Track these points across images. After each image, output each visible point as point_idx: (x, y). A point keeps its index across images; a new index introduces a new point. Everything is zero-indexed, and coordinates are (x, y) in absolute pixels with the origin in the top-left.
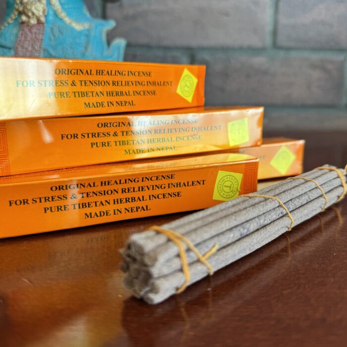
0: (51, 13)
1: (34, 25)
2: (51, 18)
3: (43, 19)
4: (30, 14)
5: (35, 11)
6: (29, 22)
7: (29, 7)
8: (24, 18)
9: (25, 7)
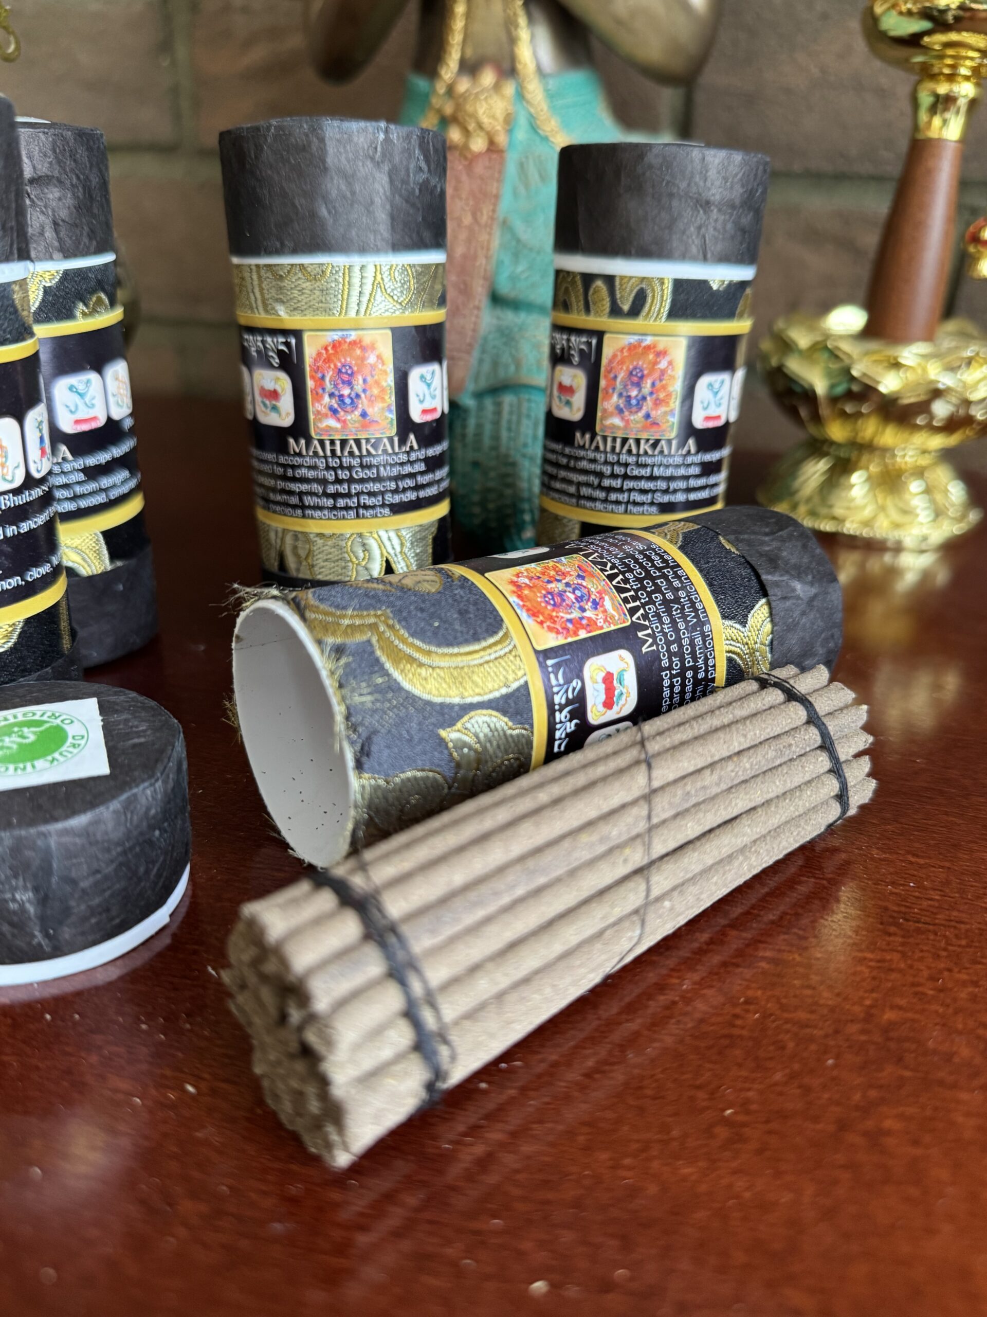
6: (466, 147)
7: (469, 108)
8: (455, 135)
9: (458, 107)
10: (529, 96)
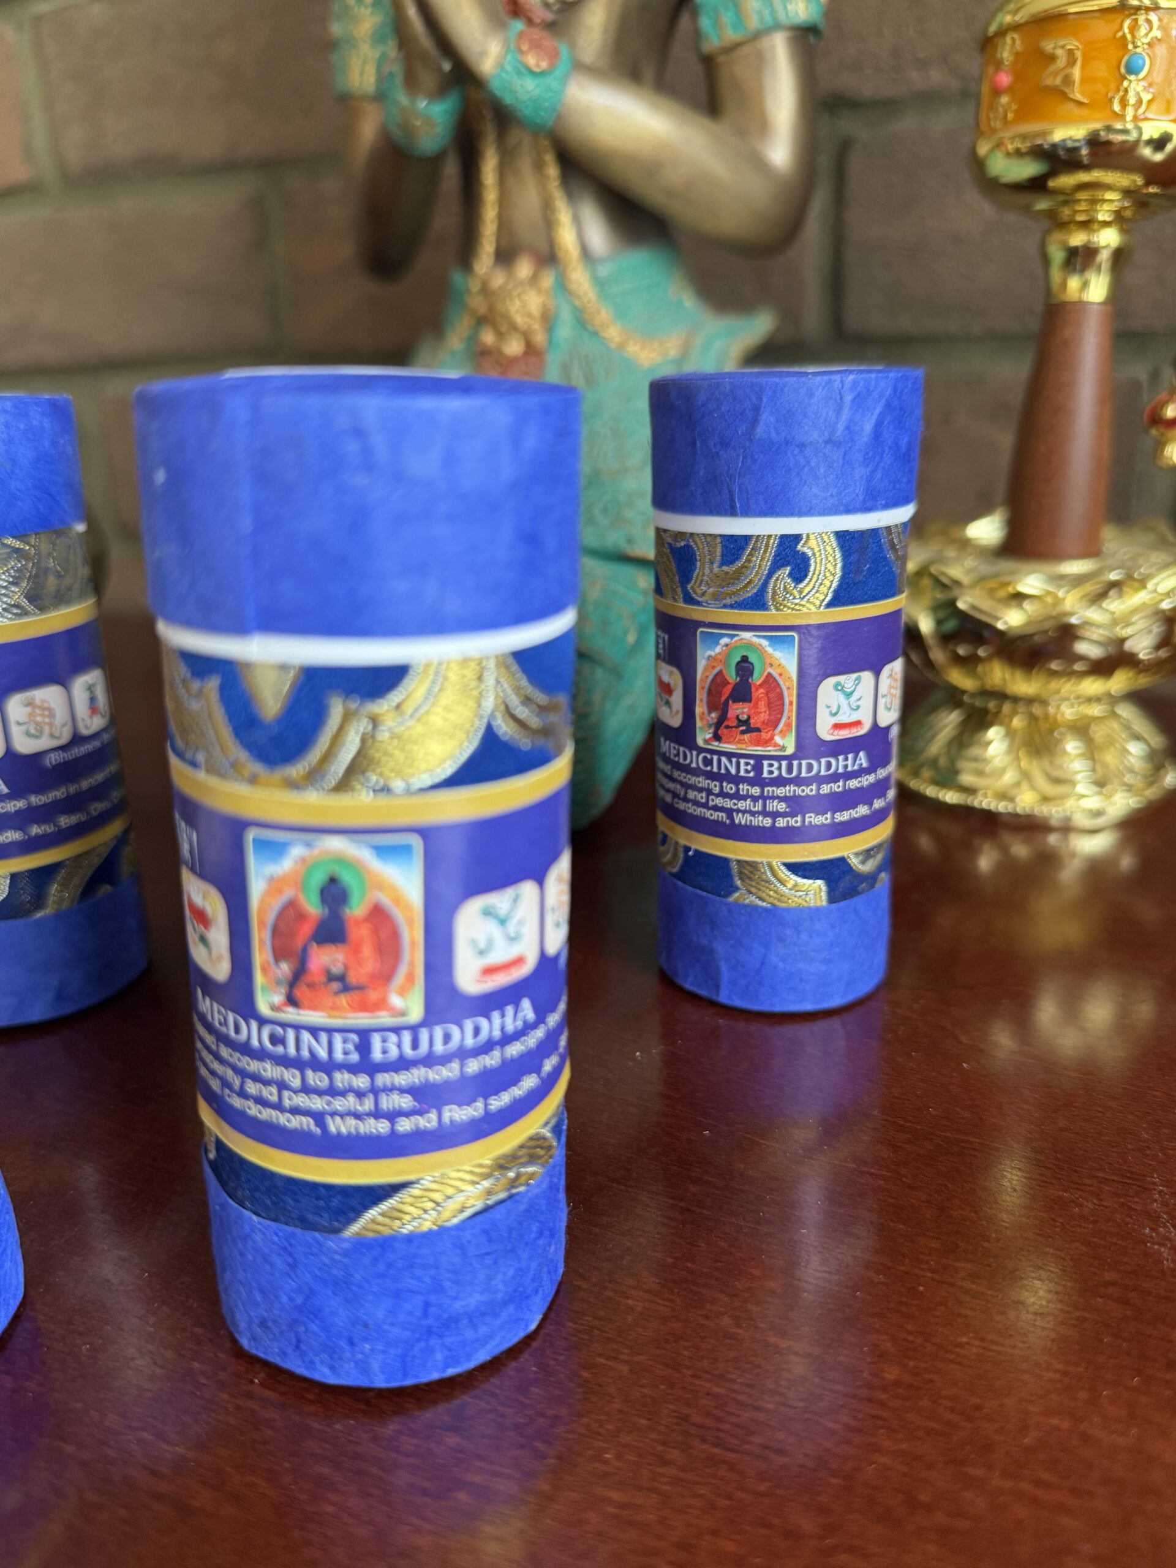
0: (566, 315)
1: (513, 361)
2: (565, 331)
3: (539, 338)
4: (504, 329)
5: (519, 320)
6: (501, 349)
7: (502, 306)
8: (488, 338)
9: (491, 308)
10: (573, 287)
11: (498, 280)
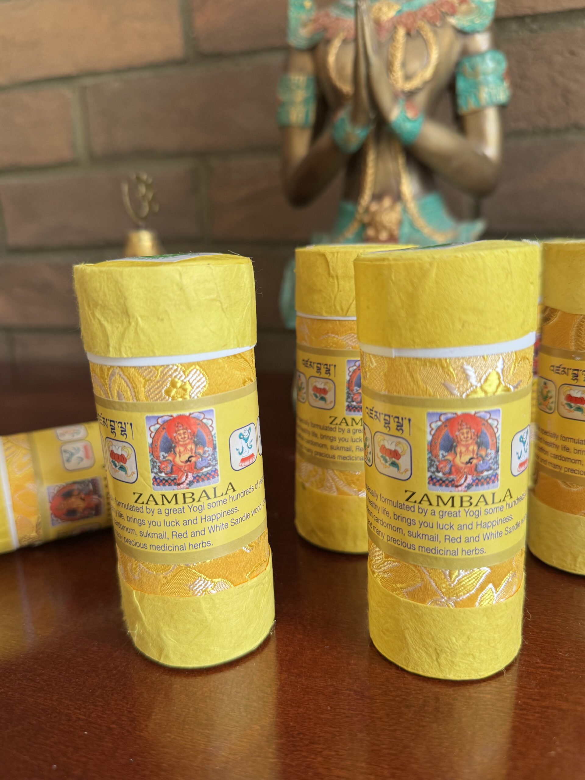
0: (406, 223)
2: (405, 230)
4: (379, 229)
5: (387, 225)
11: (374, 207)
